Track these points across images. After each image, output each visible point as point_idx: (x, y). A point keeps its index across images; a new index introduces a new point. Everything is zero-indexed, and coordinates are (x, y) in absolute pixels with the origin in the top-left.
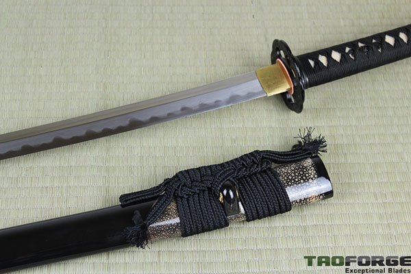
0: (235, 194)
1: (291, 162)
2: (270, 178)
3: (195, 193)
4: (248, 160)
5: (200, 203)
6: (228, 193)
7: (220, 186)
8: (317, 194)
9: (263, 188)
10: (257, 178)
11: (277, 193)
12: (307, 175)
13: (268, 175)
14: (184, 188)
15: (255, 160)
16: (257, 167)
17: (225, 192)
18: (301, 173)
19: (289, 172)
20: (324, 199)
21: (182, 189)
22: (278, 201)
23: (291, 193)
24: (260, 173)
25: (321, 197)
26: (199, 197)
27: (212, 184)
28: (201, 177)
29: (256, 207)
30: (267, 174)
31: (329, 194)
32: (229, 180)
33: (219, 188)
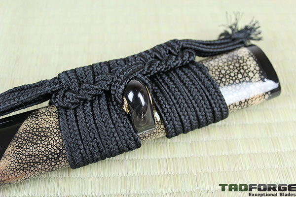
0: (146, 99)
1: (221, 53)
2: (195, 73)
3: (85, 101)
4: (163, 51)
5: (93, 115)
6: (136, 98)
7: (123, 87)
8: (261, 93)
9: (187, 88)
10: (177, 74)
11: (208, 94)
12: (245, 68)
13: (193, 71)
14: (68, 94)
15: (172, 51)
16: (176, 59)
17: (131, 96)
18: (237, 65)
19: (221, 64)
20: (270, 98)
21: (64, 96)
22: (211, 104)
23: (226, 92)
24: (180, 68)
25: (267, 96)
26: (92, 106)
27: (111, 85)
28: (94, 76)
29: (180, 116)
30: (190, 68)
31: (276, 92)
32: (136, 78)
33: (120, 91)
